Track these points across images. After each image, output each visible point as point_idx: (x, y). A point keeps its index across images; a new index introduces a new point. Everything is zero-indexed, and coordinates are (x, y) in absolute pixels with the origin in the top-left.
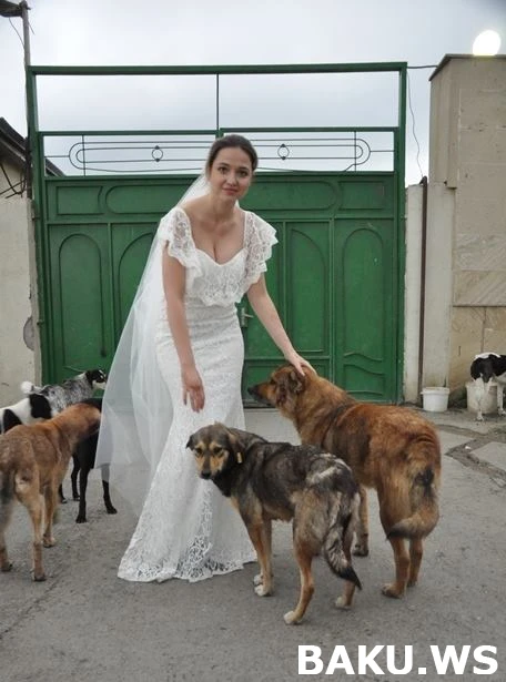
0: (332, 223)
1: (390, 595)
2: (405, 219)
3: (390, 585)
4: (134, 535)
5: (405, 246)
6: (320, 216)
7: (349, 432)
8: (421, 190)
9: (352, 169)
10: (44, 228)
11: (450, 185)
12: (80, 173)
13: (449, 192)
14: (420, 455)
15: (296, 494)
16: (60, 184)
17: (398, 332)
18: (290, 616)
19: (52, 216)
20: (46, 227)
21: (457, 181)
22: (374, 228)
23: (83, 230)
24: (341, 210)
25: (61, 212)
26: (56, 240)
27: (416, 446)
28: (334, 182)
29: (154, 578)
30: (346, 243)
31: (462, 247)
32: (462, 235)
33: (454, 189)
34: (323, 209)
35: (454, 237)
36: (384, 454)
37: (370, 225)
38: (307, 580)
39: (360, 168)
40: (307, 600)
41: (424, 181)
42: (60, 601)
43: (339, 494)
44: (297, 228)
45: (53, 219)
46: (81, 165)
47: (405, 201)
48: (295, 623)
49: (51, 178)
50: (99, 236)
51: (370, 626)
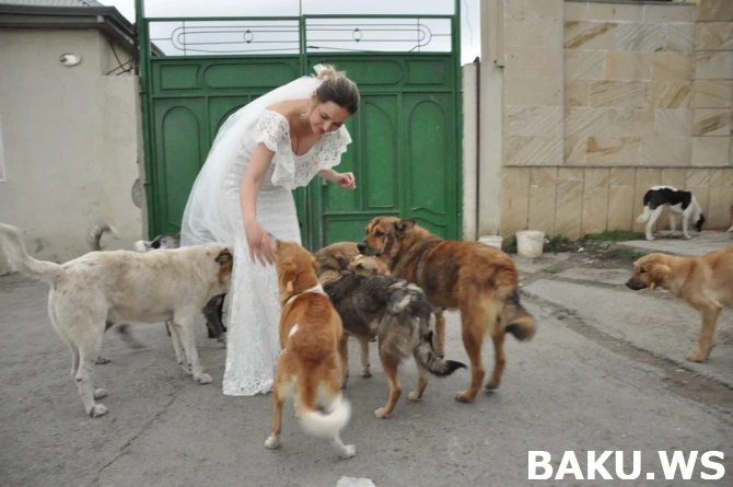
0: (400, 97)
1: (463, 400)
2: (461, 93)
3: (463, 393)
4: (228, 360)
5: (462, 116)
6: (390, 90)
7: (438, 264)
8: (474, 68)
9: (416, 50)
10: (149, 100)
11: (499, 64)
12: (181, 54)
13: (499, 70)
14: (506, 281)
15: (376, 320)
16: (163, 63)
17: (457, 189)
18: (380, 412)
19: (157, 90)
20: (151, 101)
21: (505, 60)
22: (435, 100)
23: (182, 103)
24: (407, 84)
25: (164, 86)
26: (160, 111)
27: (502, 274)
28: (401, 61)
29: (256, 391)
30: (412, 112)
31: (510, 116)
32: (510, 106)
33: (502, 67)
34: (393, 84)
35: (503, 107)
36: (473, 280)
37: (432, 97)
38: (395, 384)
39: (423, 50)
40: (395, 401)
41: (477, 60)
42: (178, 414)
43: (418, 319)
44: (369, 99)
45: (158, 93)
46: (182, 47)
47: (461, 77)
48: (384, 418)
49: (154, 58)
50: (198, 107)
51: (448, 426)
